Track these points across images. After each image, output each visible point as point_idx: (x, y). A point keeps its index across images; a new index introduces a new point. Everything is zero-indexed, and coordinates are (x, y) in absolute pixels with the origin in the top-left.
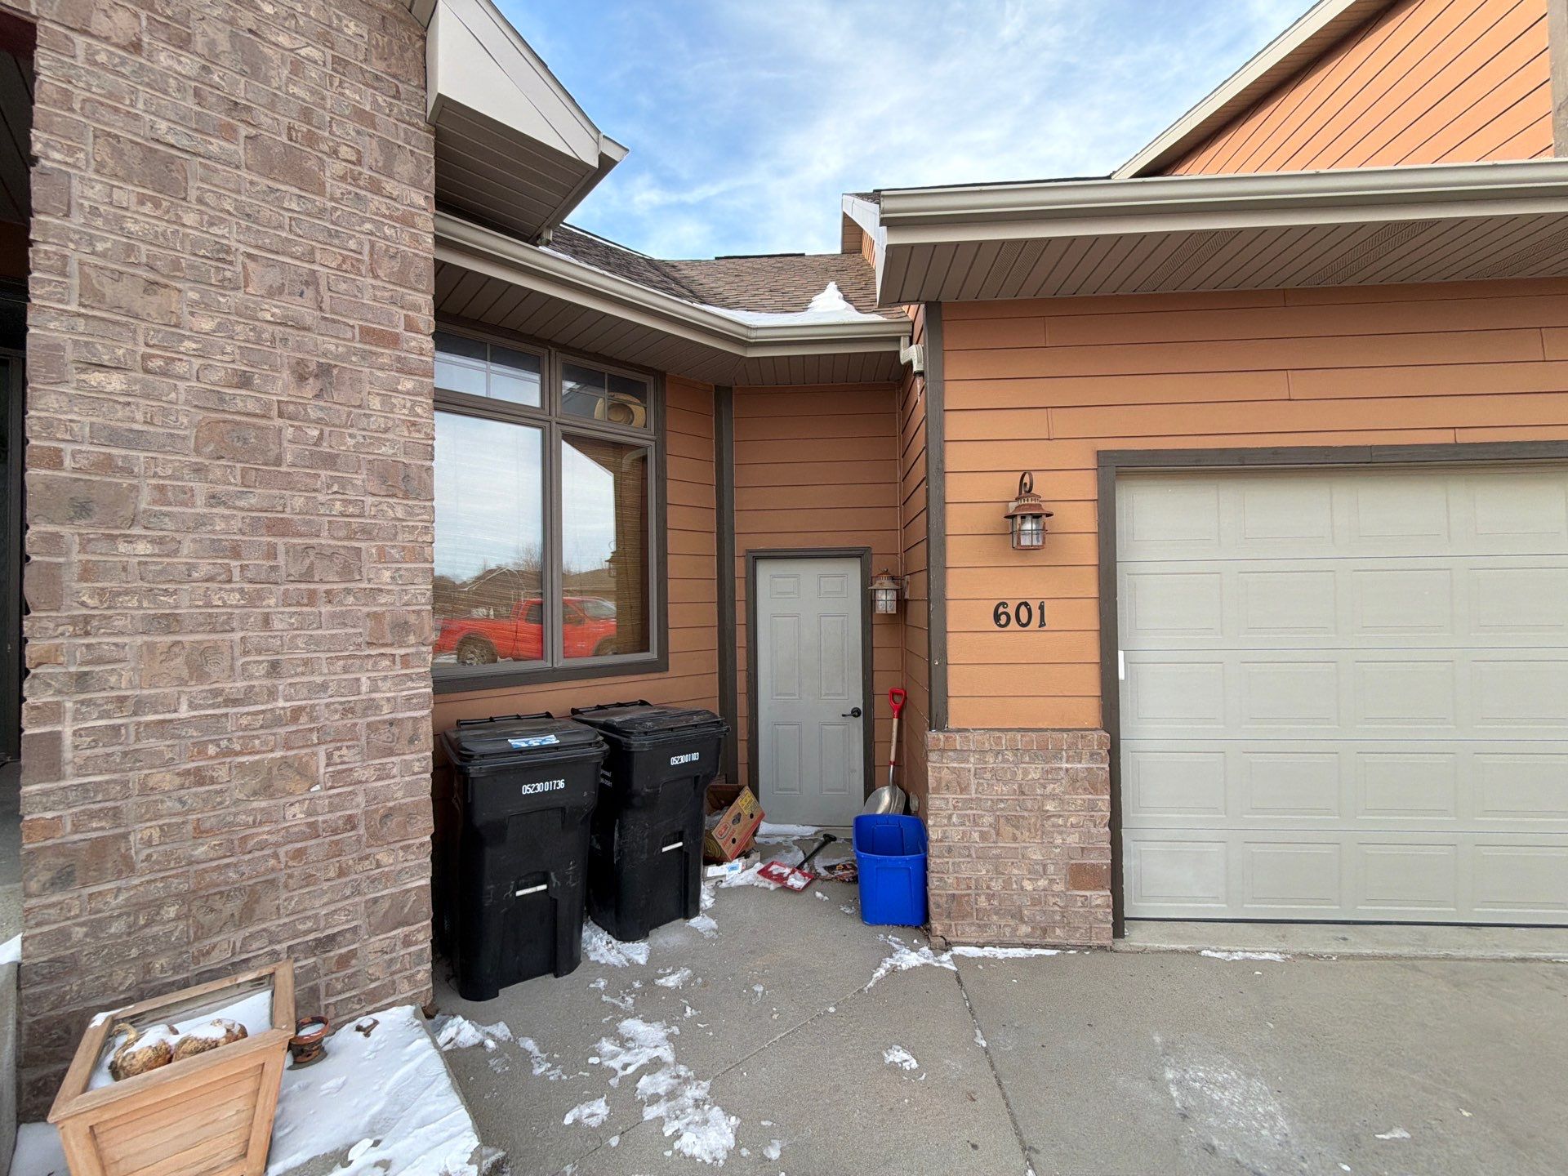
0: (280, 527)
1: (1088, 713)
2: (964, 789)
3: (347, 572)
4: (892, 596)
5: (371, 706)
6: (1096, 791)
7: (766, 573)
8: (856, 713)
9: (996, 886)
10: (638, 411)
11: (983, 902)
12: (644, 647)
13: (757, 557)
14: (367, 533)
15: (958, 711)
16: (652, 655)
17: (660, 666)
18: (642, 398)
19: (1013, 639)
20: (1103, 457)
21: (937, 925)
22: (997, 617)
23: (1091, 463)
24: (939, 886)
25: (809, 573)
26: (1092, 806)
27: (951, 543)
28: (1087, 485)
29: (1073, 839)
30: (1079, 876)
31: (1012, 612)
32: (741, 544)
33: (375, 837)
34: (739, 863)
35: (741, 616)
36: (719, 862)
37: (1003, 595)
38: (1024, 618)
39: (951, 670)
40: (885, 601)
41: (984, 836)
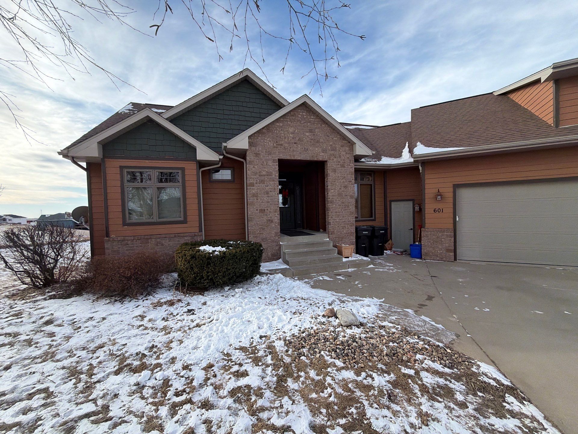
0: (343, 203)
1: (451, 226)
2: (428, 237)
3: (348, 207)
4: (418, 207)
5: (350, 221)
6: (451, 237)
7: (393, 204)
8: (411, 229)
9: (433, 251)
10: (370, 178)
11: (431, 254)
12: (372, 217)
13: (391, 201)
14: (349, 203)
15: (427, 225)
16: (373, 218)
17: (374, 220)
18: (371, 176)
19: (437, 214)
20: (454, 185)
21: (423, 257)
22: (434, 211)
23: (452, 186)
24: (424, 251)
25: (402, 204)
26: (451, 240)
27: (426, 200)
28: (451, 190)
29: (447, 245)
30: (448, 250)
31: (437, 210)
32: (388, 199)
33: (351, 235)
34: (389, 251)
35: (388, 212)
36: (386, 250)
37: (435, 207)
38: (439, 211)
39: (426, 219)
40: (417, 208)
41: (431, 244)
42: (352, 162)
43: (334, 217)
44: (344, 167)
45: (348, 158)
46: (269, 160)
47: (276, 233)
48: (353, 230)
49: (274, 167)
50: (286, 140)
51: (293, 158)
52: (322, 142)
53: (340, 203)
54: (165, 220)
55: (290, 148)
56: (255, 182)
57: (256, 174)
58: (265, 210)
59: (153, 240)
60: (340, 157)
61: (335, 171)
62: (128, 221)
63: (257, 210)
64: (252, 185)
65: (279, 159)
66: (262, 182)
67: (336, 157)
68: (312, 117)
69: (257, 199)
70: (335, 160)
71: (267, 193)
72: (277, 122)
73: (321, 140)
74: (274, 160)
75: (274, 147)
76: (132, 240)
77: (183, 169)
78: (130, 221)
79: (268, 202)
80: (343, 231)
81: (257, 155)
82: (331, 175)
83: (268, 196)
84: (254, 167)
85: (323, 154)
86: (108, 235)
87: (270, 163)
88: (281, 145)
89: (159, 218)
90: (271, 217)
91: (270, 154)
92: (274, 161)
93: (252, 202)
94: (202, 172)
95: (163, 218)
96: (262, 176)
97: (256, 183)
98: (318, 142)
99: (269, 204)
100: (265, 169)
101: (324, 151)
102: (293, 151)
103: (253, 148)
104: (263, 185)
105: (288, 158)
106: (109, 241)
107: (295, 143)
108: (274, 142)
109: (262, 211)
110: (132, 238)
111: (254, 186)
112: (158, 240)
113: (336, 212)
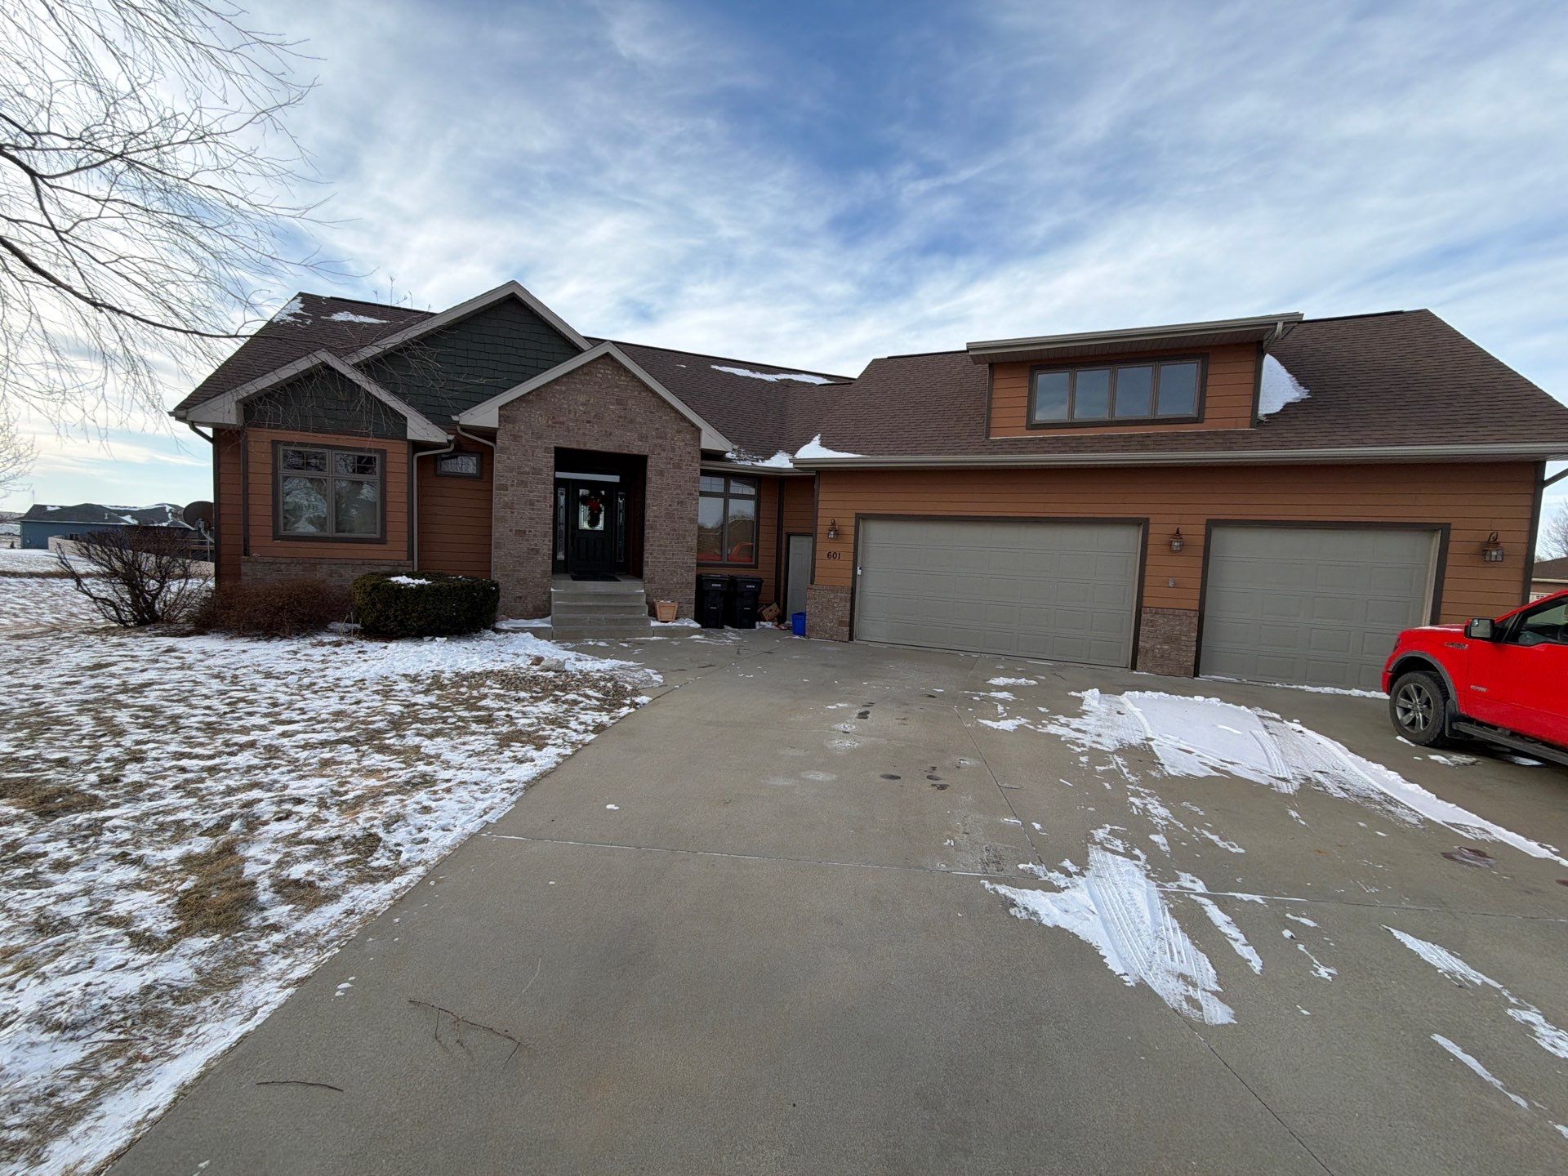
2: (815, 599)
5: (686, 563)
6: (848, 602)
7: (793, 539)
9: (821, 624)
11: (817, 628)
13: (789, 535)
14: (686, 531)
16: (753, 563)
17: (755, 566)
18: (754, 486)
19: (831, 562)
20: (857, 514)
21: (807, 634)
22: (828, 556)
24: (807, 623)
25: (798, 540)
26: (847, 605)
28: (852, 522)
29: (841, 614)
30: (841, 623)
31: (832, 554)
32: (785, 530)
33: (686, 587)
37: (829, 550)
38: (835, 556)
41: (819, 612)
42: (696, 460)
43: (655, 554)
44: (680, 468)
45: (689, 453)
46: (536, 447)
47: (544, 572)
48: (692, 577)
49: (545, 460)
50: (572, 416)
51: (582, 447)
52: (640, 423)
53: (668, 530)
54: (346, 535)
55: (579, 429)
56: (509, 483)
57: (511, 470)
58: (525, 531)
59: (325, 566)
60: (673, 450)
61: (661, 473)
62: (282, 532)
63: (511, 531)
64: (504, 487)
65: (556, 448)
66: (523, 483)
67: (664, 450)
68: (623, 378)
69: (513, 513)
70: (664, 454)
71: (532, 504)
72: (557, 385)
73: (638, 419)
74: (546, 448)
75: (549, 426)
76: (288, 564)
77: (383, 453)
78: (287, 533)
79: (532, 519)
80: (672, 579)
81: (516, 438)
82: (653, 479)
83: (533, 509)
84: (508, 458)
85: (640, 443)
86: (246, 553)
87: (540, 453)
88: (563, 423)
89: (338, 531)
90: (536, 545)
91: (540, 438)
92: (546, 450)
93: (503, 517)
94: (419, 458)
95: (344, 532)
96: (523, 473)
97: (512, 485)
98: (632, 421)
99: (533, 522)
100: (529, 463)
101: (642, 438)
102: (584, 434)
103: (509, 427)
104: (523, 489)
105: (574, 446)
106: (248, 561)
107: (588, 422)
108: (549, 418)
109: (521, 533)
110: (289, 561)
111: (507, 490)
112: (334, 567)
113: (660, 546)
